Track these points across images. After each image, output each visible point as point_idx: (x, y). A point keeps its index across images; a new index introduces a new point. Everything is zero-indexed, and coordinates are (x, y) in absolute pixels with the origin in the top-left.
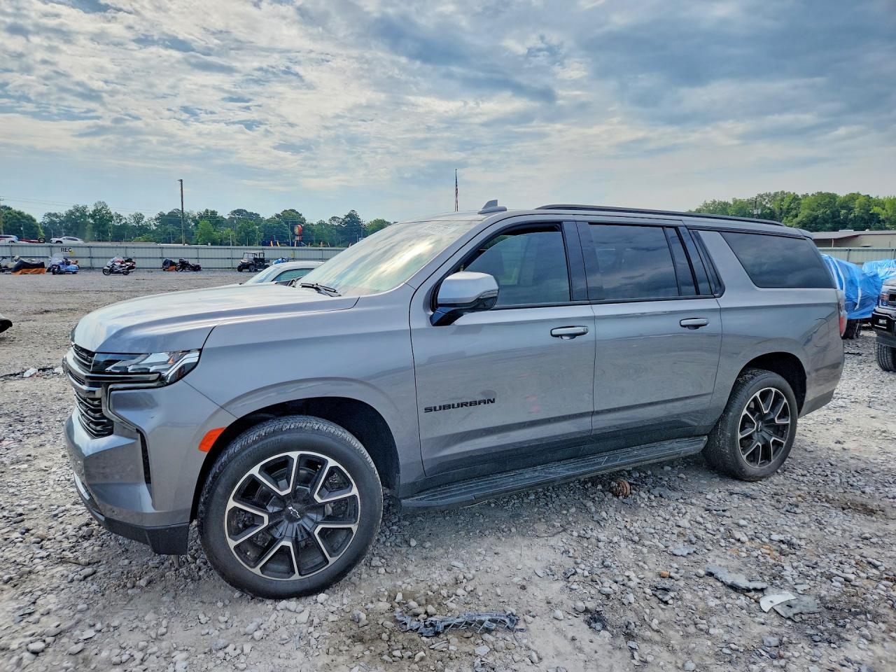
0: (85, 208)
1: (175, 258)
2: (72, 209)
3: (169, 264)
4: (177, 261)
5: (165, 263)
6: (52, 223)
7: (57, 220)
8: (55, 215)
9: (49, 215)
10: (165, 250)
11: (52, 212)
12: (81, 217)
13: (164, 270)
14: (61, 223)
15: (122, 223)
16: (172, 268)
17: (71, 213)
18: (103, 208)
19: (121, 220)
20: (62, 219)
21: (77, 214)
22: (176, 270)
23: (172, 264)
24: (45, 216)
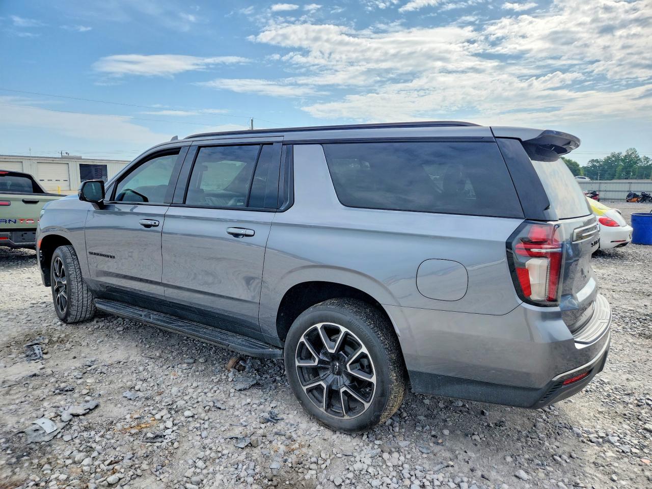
0: (619, 154)
1: (637, 191)
2: (609, 155)
3: (632, 196)
4: (639, 194)
5: (629, 196)
6: (594, 166)
7: (597, 164)
8: (597, 161)
9: (593, 161)
10: (632, 185)
11: (595, 159)
12: (616, 161)
13: (627, 201)
14: (601, 166)
15: (648, 164)
16: (635, 199)
17: (609, 158)
18: (633, 153)
19: (648, 162)
20: (601, 163)
21: (613, 159)
22: (638, 202)
23: (635, 196)
24: (589, 162)
